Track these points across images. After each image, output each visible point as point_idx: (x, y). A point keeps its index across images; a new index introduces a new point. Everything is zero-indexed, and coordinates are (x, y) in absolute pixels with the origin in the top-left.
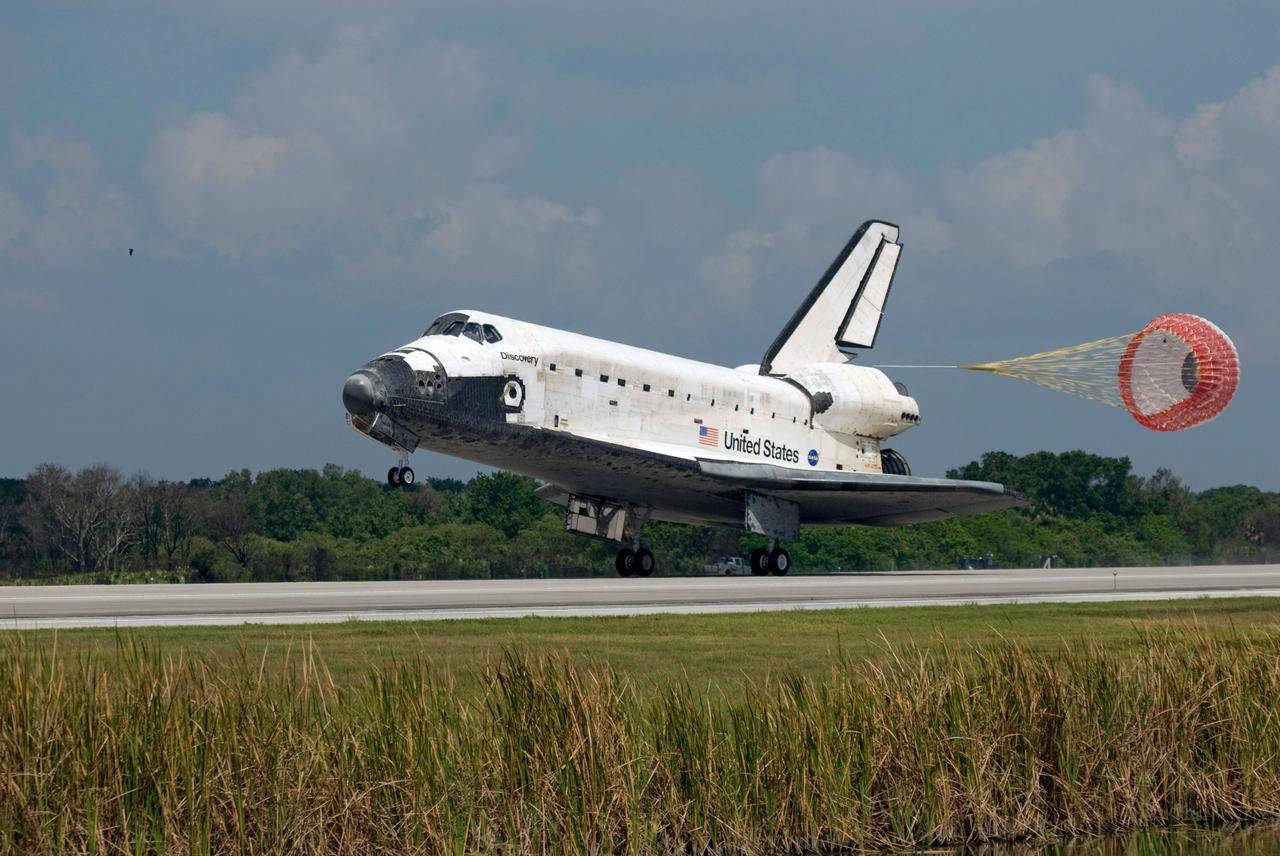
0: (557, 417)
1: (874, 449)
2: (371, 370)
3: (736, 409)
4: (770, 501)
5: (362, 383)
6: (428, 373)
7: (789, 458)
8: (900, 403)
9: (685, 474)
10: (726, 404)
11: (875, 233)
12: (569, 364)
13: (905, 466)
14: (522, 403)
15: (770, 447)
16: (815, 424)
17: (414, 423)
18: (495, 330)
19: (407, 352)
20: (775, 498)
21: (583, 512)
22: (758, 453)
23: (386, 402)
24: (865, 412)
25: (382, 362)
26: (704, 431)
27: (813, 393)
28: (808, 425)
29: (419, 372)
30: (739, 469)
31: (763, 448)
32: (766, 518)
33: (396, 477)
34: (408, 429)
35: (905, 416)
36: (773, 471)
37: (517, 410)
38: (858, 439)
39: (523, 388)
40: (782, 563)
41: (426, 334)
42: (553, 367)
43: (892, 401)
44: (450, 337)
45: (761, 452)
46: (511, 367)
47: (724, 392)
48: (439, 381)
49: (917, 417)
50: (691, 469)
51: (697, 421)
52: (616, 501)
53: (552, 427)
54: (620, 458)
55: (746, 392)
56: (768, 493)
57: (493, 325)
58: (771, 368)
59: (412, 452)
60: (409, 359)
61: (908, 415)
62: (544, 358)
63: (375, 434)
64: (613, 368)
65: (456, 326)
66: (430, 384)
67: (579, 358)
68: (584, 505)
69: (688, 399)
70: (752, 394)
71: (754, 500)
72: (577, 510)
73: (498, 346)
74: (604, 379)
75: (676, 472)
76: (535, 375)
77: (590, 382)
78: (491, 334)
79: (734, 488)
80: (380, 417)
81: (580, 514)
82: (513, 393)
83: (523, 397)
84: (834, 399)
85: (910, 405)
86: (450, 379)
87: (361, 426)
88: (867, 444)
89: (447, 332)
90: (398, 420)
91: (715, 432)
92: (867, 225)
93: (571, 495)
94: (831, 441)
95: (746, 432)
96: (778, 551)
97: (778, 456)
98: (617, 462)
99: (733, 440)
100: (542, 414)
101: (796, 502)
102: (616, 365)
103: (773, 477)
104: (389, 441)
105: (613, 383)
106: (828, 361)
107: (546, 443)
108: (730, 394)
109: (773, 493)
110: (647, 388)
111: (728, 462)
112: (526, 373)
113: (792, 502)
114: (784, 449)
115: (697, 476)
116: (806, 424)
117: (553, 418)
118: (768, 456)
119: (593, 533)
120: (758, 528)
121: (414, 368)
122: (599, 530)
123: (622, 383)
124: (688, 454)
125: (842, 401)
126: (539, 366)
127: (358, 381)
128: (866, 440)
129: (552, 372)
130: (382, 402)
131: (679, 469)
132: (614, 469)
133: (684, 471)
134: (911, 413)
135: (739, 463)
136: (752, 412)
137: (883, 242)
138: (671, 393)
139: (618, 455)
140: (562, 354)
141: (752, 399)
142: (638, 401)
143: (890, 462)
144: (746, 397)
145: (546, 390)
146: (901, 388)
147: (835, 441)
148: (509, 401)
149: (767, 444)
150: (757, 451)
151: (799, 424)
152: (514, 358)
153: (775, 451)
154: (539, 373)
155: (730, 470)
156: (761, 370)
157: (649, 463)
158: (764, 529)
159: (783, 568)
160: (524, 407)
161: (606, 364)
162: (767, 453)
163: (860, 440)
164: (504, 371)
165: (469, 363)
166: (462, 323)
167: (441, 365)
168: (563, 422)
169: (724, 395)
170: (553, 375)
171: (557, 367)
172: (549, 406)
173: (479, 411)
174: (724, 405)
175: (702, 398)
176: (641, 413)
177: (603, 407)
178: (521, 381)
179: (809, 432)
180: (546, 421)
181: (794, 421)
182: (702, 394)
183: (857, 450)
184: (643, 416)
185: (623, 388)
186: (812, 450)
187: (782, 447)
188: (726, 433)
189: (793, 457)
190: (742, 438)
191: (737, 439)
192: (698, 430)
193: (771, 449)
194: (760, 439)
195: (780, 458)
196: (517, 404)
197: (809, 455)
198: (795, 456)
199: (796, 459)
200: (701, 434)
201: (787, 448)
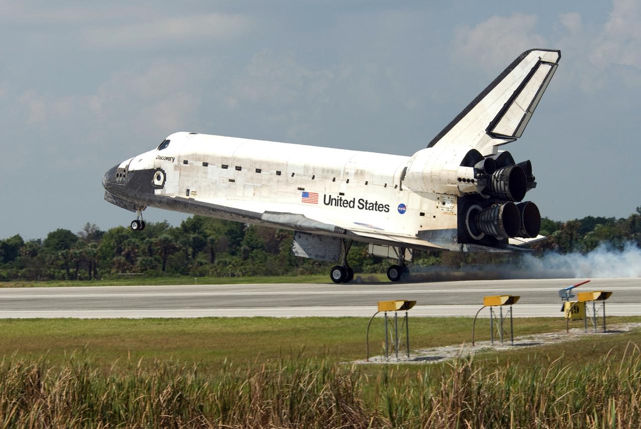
0: (188, 191)
1: (452, 202)
3: (334, 180)
7: (381, 209)
8: (456, 171)
10: (326, 178)
12: (198, 159)
14: (164, 183)
15: (363, 203)
16: (403, 187)
22: (353, 207)
23: (106, 185)
26: (305, 195)
28: (398, 188)
31: (357, 204)
35: (459, 179)
37: (161, 187)
38: (439, 196)
39: (165, 175)
42: (186, 162)
43: (448, 171)
45: (356, 207)
47: (323, 170)
49: (473, 180)
51: (300, 189)
53: (185, 196)
55: (342, 170)
61: (463, 179)
62: (180, 157)
64: (231, 160)
67: (205, 156)
69: (292, 176)
74: (225, 167)
76: (173, 167)
77: (214, 171)
82: (159, 178)
83: (165, 180)
84: (407, 171)
85: (466, 172)
86: (129, 172)
88: (447, 199)
91: (316, 195)
92: (527, 53)
94: (418, 197)
95: (341, 194)
97: (371, 208)
99: (331, 200)
102: (234, 158)
105: (231, 169)
108: (328, 171)
110: (258, 171)
112: (167, 166)
114: (376, 204)
116: (396, 188)
117: (185, 191)
118: (362, 209)
123: (239, 168)
126: (176, 162)
128: (446, 196)
129: (185, 165)
136: (347, 182)
137: (540, 62)
138: (279, 173)
140: (192, 154)
141: (347, 173)
142: (252, 179)
144: (342, 172)
145: (180, 175)
147: (420, 197)
148: (157, 182)
149: (361, 201)
150: (351, 206)
151: (390, 189)
152: (161, 158)
153: (368, 205)
154: (176, 166)
160: (165, 186)
161: (225, 158)
162: (361, 206)
164: (155, 166)
168: (193, 193)
169: (323, 172)
170: (186, 167)
171: (188, 162)
172: (183, 184)
173: (141, 189)
174: (323, 178)
175: (304, 175)
176: (254, 186)
177: (224, 183)
178: (164, 171)
179: (399, 193)
180: (180, 193)
181: (385, 186)
182: (304, 172)
183: (437, 202)
184: (255, 188)
185: (239, 171)
186: (401, 204)
187: (374, 203)
188: (325, 195)
189: (384, 209)
190: (339, 198)
191: (335, 199)
192: (302, 194)
193: (365, 204)
194: (354, 199)
195: (373, 209)
196: (161, 184)
197: (399, 207)
198: (385, 207)
199: (387, 210)
200: (303, 197)
201: (379, 203)
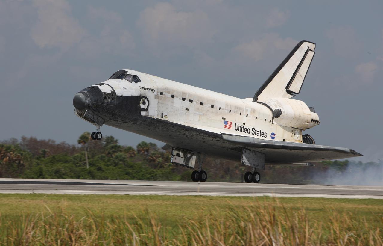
0: (163, 114)
1: (299, 134)
2: (85, 92)
3: (240, 114)
4: (252, 152)
5: (81, 97)
6: (108, 94)
7: (263, 135)
8: (311, 115)
9: (217, 139)
10: (236, 112)
11: (305, 46)
12: (169, 93)
13: (313, 141)
14: (148, 107)
15: (254, 131)
16: (274, 122)
17: (102, 114)
18: (138, 77)
19: (101, 85)
20: (254, 151)
21: (178, 155)
22: (249, 133)
23: (90, 105)
24: (295, 118)
25: (89, 89)
26: (226, 123)
27: (274, 110)
28: (271, 122)
29: (105, 93)
30: (239, 138)
31: (251, 131)
32: (251, 159)
33: (95, 136)
34: (100, 116)
35: (312, 120)
36: (254, 140)
38: (292, 129)
40: (257, 178)
41: (110, 78)
42: (162, 94)
43: (307, 114)
44: (119, 80)
45: (251, 133)
46: (143, 92)
48: (113, 97)
49: (318, 121)
50: (219, 137)
51: (223, 119)
52: (192, 151)
53: (160, 118)
54: (189, 132)
55: (245, 108)
56: (251, 149)
57: (138, 75)
58: (258, 99)
59: (101, 126)
60: (101, 88)
61: (314, 120)
62: (158, 89)
63: (86, 118)
64: (187, 95)
65: (121, 75)
66: (109, 98)
67: (173, 91)
68: (178, 152)
69: (220, 109)
70: (247, 109)
71: (246, 152)
72: (175, 154)
73: (139, 84)
74: (184, 99)
75: (212, 138)
76: (154, 97)
77: (177, 101)
78: (136, 79)
79: (237, 146)
80: (88, 111)
81: (176, 156)
82: (144, 104)
83: (148, 105)
84: (282, 113)
85: (315, 116)
86: (118, 96)
87: (80, 114)
88: (297, 132)
89: (118, 78)
90: (95, 112)
91: (231, 123)
92: (301, 43)
93: (173, 148)
94: (281, 129)
95: (244, 124)
96: (256, 173)
97: (258, 134)
98: (188, 133)
99: (239, 127)
100: (156, 113)
101: (263, 153)
102: (189, 94)
103: (253, 142)
104: (92, 121)
105: (187, 102)
106: (283, 97)
107: (158, 124)
108: (238, 108)
109: (253, 149)
110: (202, 104)
111: (235, 135)
112: (150, 95)
113: (262, 153)
114: (261, 132)
115: (221, 141)
116: (270, 122)
117: (161, 114)
118: (253, 134)
119: (182, 164)
120: (247, 163)
121: (103, 92)
122: (185, 163)
123: (191, 101)
124: (218, 131)
125: (286, 113)
126: (156, 93)
127: (79, 96)
128: (296, 130)
129: (161, 95)
130: (89, 105)
131: (214, 138)
132: (187, 136)
133: (216, 138)
134: (316, 120)
135: (239, 136)
136: (247, 116)
137: (309, 50)
138: (212, 107)
139: (188, 131)
140: (165, 89)
141: (247, 110)
142: (198, 109)
143: (306, 139)
144: (245, 110)
145: (158, 103)
146: (312, 109)
147: (282, 129)
148: (142, 106)
149: (253, 129)
150: (249, 132)
151: (267, 122)
152: (145, 89)
153: (257, 133)
154: (155, 96)
155: (235, 139)
156: (253, 100)
157: (201, 134)
158: (251, 164)
159: (257, 180)
160: (149, 109)
161: (184, 93)
162: (253, 133)
163: (294, 130)
164: (140, 94)
165: (125, 90)
166: (125, 74)
167: (114, 90)
168: (165, 116)
169: (235, 108)
170: (162, 97)
171: (163, 94)
172: (159, 109)
173: (129, 110)
174: (235, 112)
175: (226, 109)
176: (199, 114)
177: (183, 111)
178: (148, 98)
179: (271, 125)
180: (158, 115)
181: (265, 121)
182: (226, 108)
183: (292, 133)
184: (200, 115)
185: (192, 103)
186: (272, 133)
187: (260, 131)
188: (236, 124)
189: (264, 135)
190: (243, 126)
191: (240, 127)
192: (224, 122)
193: (255, 132)
194: (250, 127)
195: (259, 135)
196: (146, 108)
197: (271, 135)
198: (265, 135)
199: (265, 136)
200: (224, 124)
201: (262, 131)
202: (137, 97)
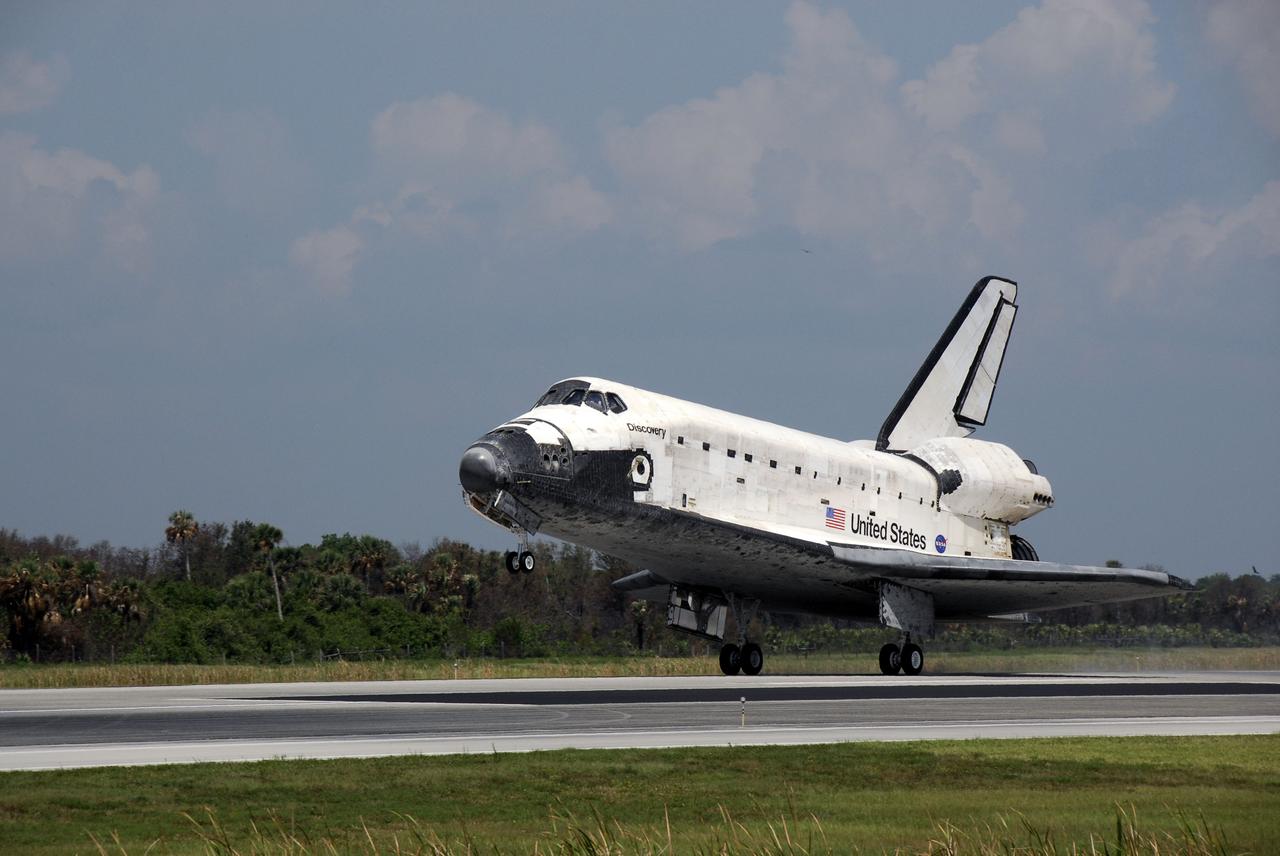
0: (684, 496)
1: (1004, 535)
2: (491, 442)
3: (863, 488)
4: (905, 591)
5: (482, 457)
6: (553, 447)
7: (916, 543)
8: (1031, 482)
9: (816, 560)
10: (852, 482)
11: (993, 291)
12: (697, 437)
13: (1034, 551)
14: (650, 480)
15: (897, 531)
16: (942, 506)
17: (538, 502)
18: (619, 399)
19: (527, 423)
20: (910, 588)
21: (684, 605)
22: (885, 538)
23: (509, 479)
24: (996, 492)
25: (502, 434)
26: (831, 512)
27: (940, 472)
28: (935, 506)
29: (543, 445)
30: (873, 554)
31: (890, 532)
32: (903, 610)
33: (515, 563)
34: (531, 509)
35: (1037, 497)
37: (645, 487)
38: (986, 523)
39: (652, 463)
40: (915, 662)
41: (541, 404)
42: (681, 440)
43: (1023, 481)
44: (572, 407)
45: (888, 537)
46: (638, 440)
47: (851, 468)
48: (565, 455)
49: (1050, 498)
50: (823, 554)
51: (825, 502)
52: (720, 594)
53: (681, 508)
54: (751, 541)
55: (873, 469)
56: (904, 582)
57: (617, 393)
58: (889, 443)
59: (534, 533)
60: (530, 430)
61: (1041, 496)
62: (672, 430)
63: (495, 515)
64: (740, 441)
65: (576, 394)
66: (555, 458)
67: (707, 430)
68: (684, 598)
69: (815, 477)
70: (876, 471)
71: (889, 590)
72: (679, 603)
73: (624, 418)
74: (731, 454)
75: (808, 557)
76: (663, 449)
77: (717, 456)
78: (615, 404)
79: (867, 576)
80: (503, 495)
81: (681, 608)
82: (641, 469)
83: (652, 474)
84: (963, 478)
85: (1042, 485)
86: (577, 453)
87: (480, 506)
88: (998, 530)
89: (567, 401)
90: (521, 499)
91: (842, 513)
92: (984, 282)
93: (672, 586)
94: (958, 524)
95: (873, 514)
96: (911, 648)
97: (906, 541)
98: (746, 547)
99: (860, 523)
100: (670, 493)
101: (932, 594)
102: (744, 438)
105: (739, 460)
106: (949, 435)
107: (675, 524)
108: (857, 471)
109: (908, 582)
110: (773, 464)
112: (654, 446)
113: (928, 593)
114: (911, 534)
115: (829, 563)
116: (932, 506)
117: (681, 497)
118: (895, 541)
119: (693, 628)
120: (892, 621)
121: (537, 442)
122: (699, 626)
123: (748, 458)
124: (820, 537)
125: (972, 480)
126: (667, 439)
127: (478, 455)
128: (995, 525)
129: (680, 446)
130: (505, 479)
131: (811, 555)
132: (742, 553)
133: (816, 556)
134: (1044, 494)
136: (878, 492)
137: (1001, 302)
139: (748, 539)
140: (689, 426)
141: (880, 477)
142: (765, 479)
143: (1020, 548)
144: (870, 474)
145: (674, 466)
146: (1031, 466)
147: (963, 524)
148: (637, 478)
149: (894, 528)
150: (883, 536)
151: (926, 507)
152: (641, 430)
153: (902, 536)
154: (667, 447)
155: (864, 556)
156: (878, 446)
157: (780, 547)
158: (901, 624)
159: (915, 666)
160: (653, 485)
161: (733, 437)
162: (894, 537)
163: (989, 525)
164: (631, 445)
165: (595, 435)
166: (583, 391)
167: (566, 437)
168: (691, 501)
169: (851, 473)
170: (681, 449)
171: (685, 440)
172: (677, 483)
173: (606, 489)
175: (829, 476)
176: (768, 492)
177: (730, 485)
178: (649, 455)
179: (936, 515)
180: (674, 500)
181: (921, 503)
182: (829, 471)
183: (985, 535)
184: (771, 496)
185: (750, 464)
186: (940, 536)
187: (909, 532)
188: (852, 515)
189: (920, 543)
190: (869, 521)
191: (864, 522)
192: (825, 512)
193: (898, 534)
194: (886, 523)
195: (907, 543)
196: (645, 482)
197: (937, 540)
198: (922, 541)
199: (923, 546)
200: (827, 516)
201: (914, 533)
202: (624, 452)
